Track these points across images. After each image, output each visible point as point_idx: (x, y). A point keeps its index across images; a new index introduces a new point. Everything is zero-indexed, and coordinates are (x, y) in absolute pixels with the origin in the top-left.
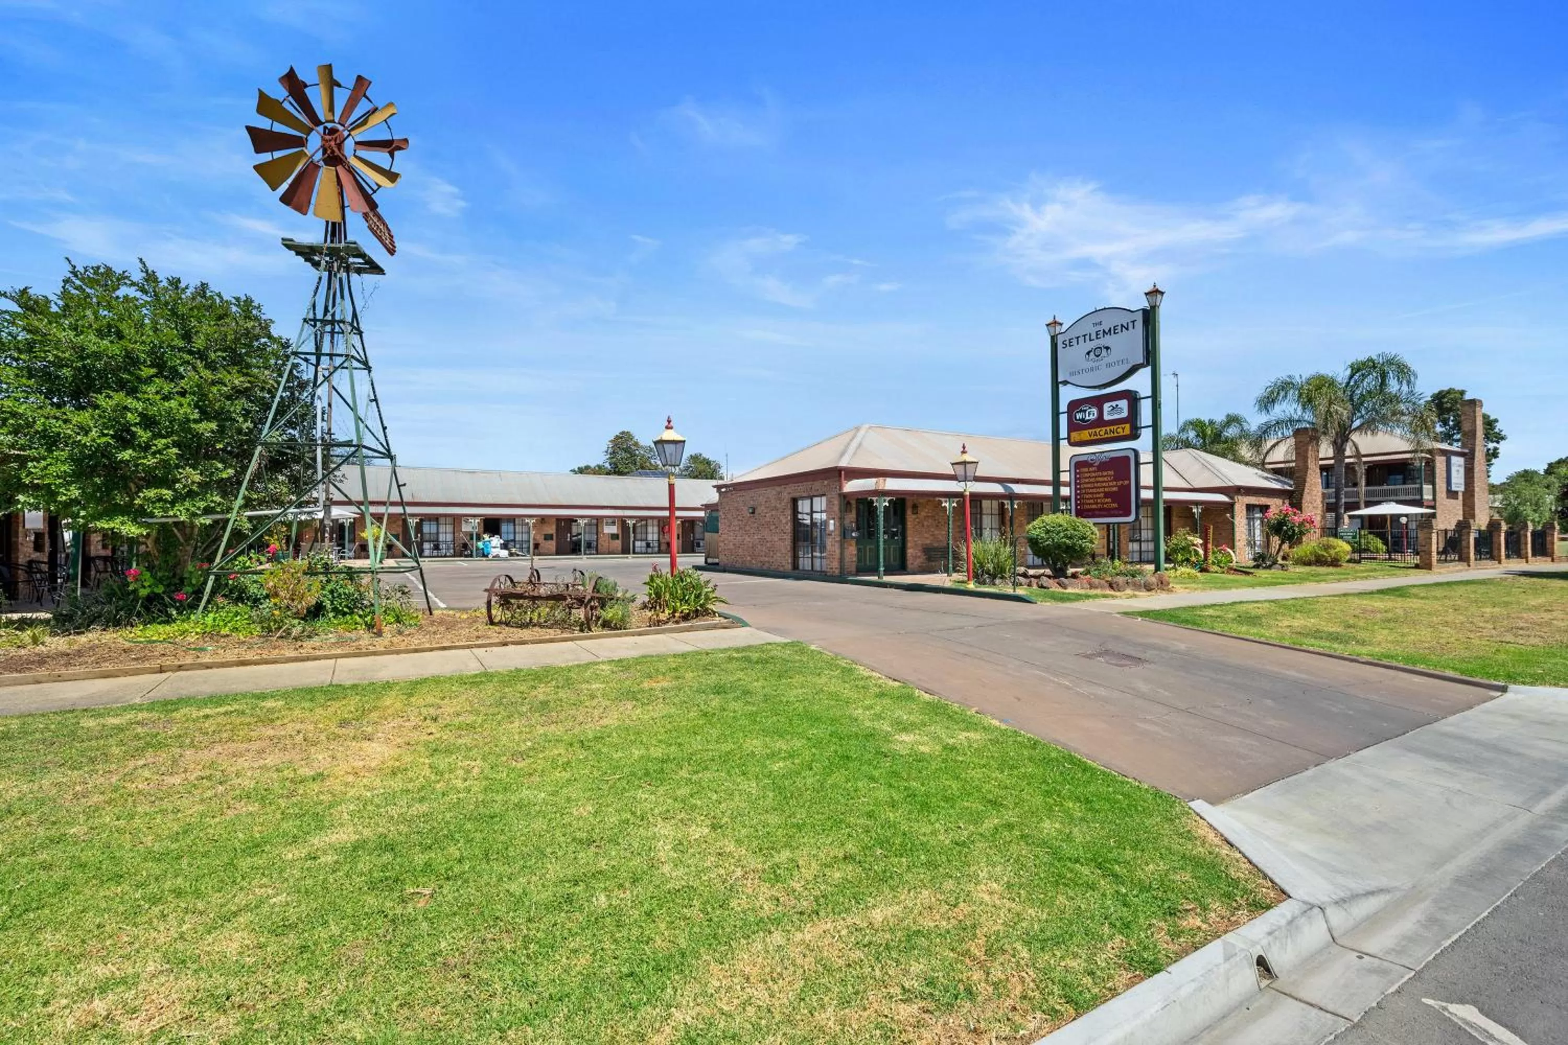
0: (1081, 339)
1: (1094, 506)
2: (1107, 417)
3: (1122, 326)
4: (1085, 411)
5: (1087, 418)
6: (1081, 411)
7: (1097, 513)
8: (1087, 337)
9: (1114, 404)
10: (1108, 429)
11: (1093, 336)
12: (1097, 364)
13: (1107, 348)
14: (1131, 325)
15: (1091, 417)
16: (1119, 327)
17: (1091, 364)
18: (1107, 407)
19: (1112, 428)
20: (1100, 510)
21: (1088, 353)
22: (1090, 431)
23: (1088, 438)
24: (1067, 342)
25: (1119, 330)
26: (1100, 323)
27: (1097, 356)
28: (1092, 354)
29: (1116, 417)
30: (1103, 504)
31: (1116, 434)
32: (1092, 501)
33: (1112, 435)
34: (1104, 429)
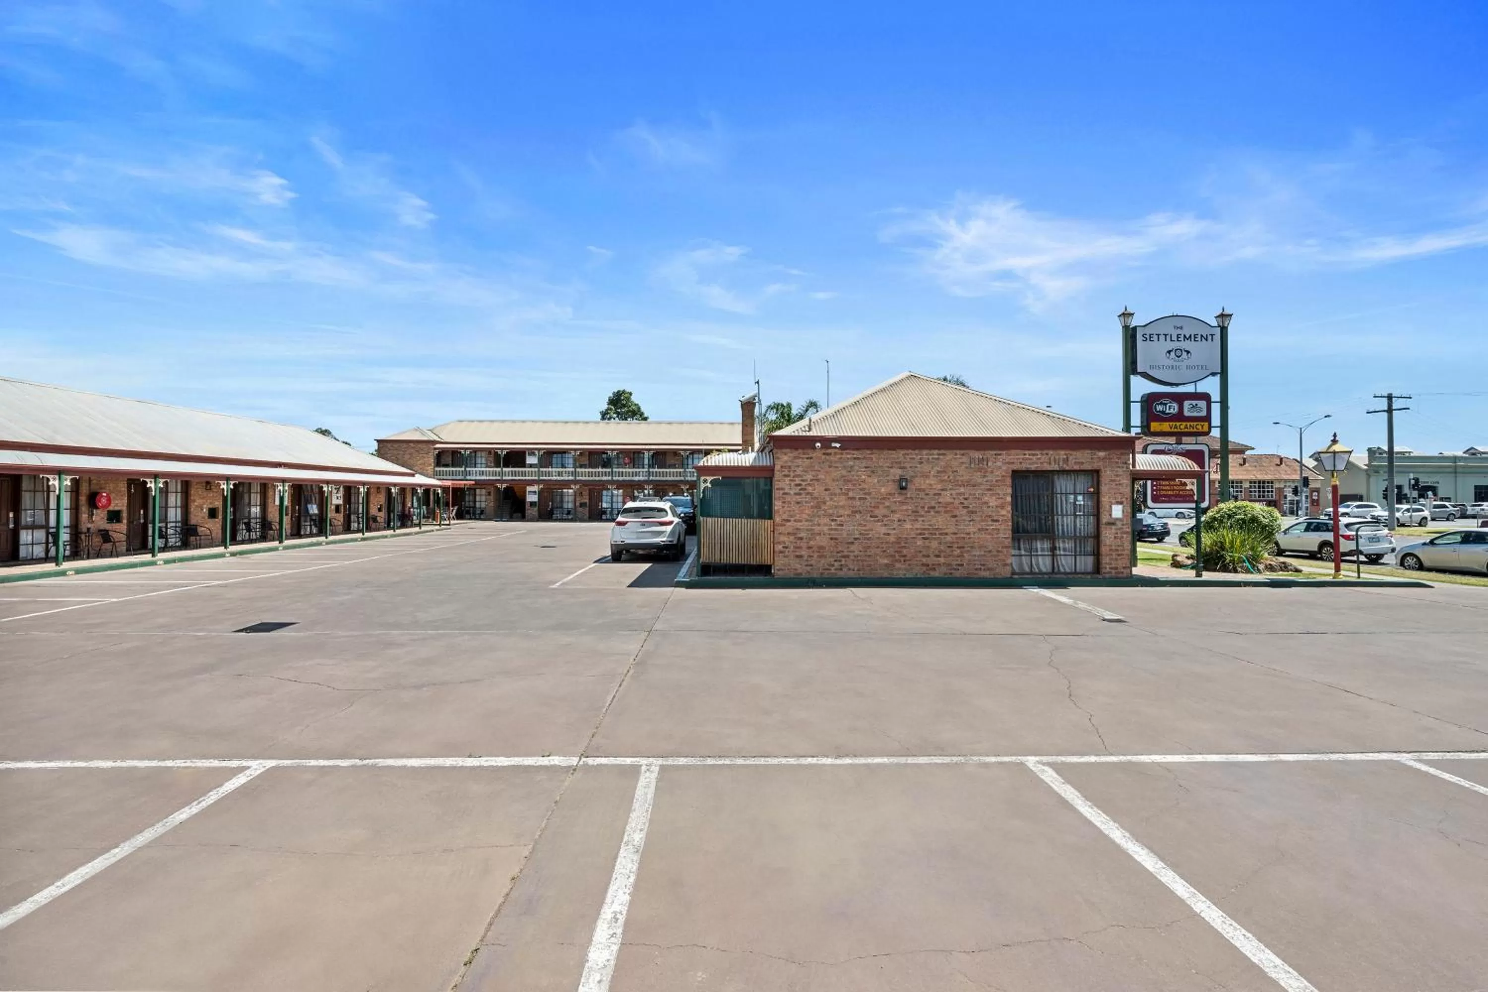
0: (1162, 338)
1: (1169, 493)
2: (1187, 413)
3: (1202, 336)
4: (1165, 404)
5: (1168, 411)
6: (1161, 404)
7: (1173, 498)
8: (1168, 337)
9: (1194, 402)
10: (1188, 424)
11: (1175, 338)
12: (1178, 364)
13: (1188, 352)
14: (1210, 338)
15: (1172, 411)
16: (1199, 337)
17: (1170, 362)
18: (1187, 404)
19: (1192, 424)
20: (1176, 496)
21: (1169, 352)
22: (1171, 423)
23: (1169, 430)
24: (1148, 337)
25: (1199, 339)
26: (1181, 328)
27: (1178, 357)
28: (1173, 354)
29: (1195, 414)
30: (1179, 490)
31: (1195, 430)
32: (1168, 488)
33: (1192, 430)
34: (1184, 424)
